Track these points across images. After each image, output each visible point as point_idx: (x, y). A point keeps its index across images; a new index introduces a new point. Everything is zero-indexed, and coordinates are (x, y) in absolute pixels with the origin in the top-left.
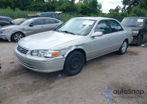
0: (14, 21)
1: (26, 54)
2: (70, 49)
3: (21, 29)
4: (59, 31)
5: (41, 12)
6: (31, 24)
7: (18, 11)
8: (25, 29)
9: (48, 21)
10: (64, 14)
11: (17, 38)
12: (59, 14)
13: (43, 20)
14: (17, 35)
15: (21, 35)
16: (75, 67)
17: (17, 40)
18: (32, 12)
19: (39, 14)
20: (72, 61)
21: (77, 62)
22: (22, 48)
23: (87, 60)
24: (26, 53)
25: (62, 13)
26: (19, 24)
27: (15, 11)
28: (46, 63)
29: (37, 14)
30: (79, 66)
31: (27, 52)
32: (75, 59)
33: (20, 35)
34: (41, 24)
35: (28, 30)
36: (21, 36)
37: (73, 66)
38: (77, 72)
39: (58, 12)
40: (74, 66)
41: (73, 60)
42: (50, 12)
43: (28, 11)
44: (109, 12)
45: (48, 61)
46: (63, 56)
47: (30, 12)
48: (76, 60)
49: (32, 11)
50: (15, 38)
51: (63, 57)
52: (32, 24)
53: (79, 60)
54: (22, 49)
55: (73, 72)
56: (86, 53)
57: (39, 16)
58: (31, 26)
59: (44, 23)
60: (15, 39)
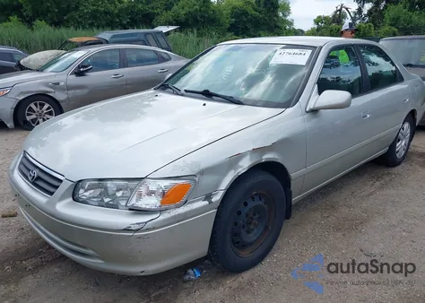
0: (30, 60)
1: (52, 194)
2: (235, 169)
3: (46, 85)
4: (177, 92)
5: (113, 29)
6: (79, 67)
7: (43, 29)
8: (62, 84)
9: (134, 57)
10: (183, 35)
11: (34, 116)
12: (168, 33)
13: (118, 53)
14: (36, 105)
15: (46, 106)
16: (251, 237)
17: (34, 121)
18: (84, 32)
19: (106, 35)
20: (239, 213)
21: (257, 216)
22: (37, 167)
23: (294, 199)
24: (52, 190)
25: (175, 30)
26: (41, 70)
27: (33, 29)
28: (139, 237)
29: (100, 36)
30: (266, 228)
31: (57, 187)
32: (251, 204)
33: (43, 105)
34: (112, 67)
35: (69, 88)
36: (48, 109)
37: (243, 232)
38: (259, 252)
39: (164, 29)
40: (248, 232)
41: (245, 210)
42: (139, 28)
43: (72, 28)
44: (316, 26)
45: (148, 230)
46: (208, 197)
47: (80, 31)
48: (257, 210)
49: (84, 28)
50: (28, 115)
51: (206, 202)
52: (83, 67)
53: (266, 206)
54: (36, 173)
55: (247, 255)
56: (293, 175)
57: (107, 42)
58: (79, 73)
59: (124, 63)
60: (28, 118)
